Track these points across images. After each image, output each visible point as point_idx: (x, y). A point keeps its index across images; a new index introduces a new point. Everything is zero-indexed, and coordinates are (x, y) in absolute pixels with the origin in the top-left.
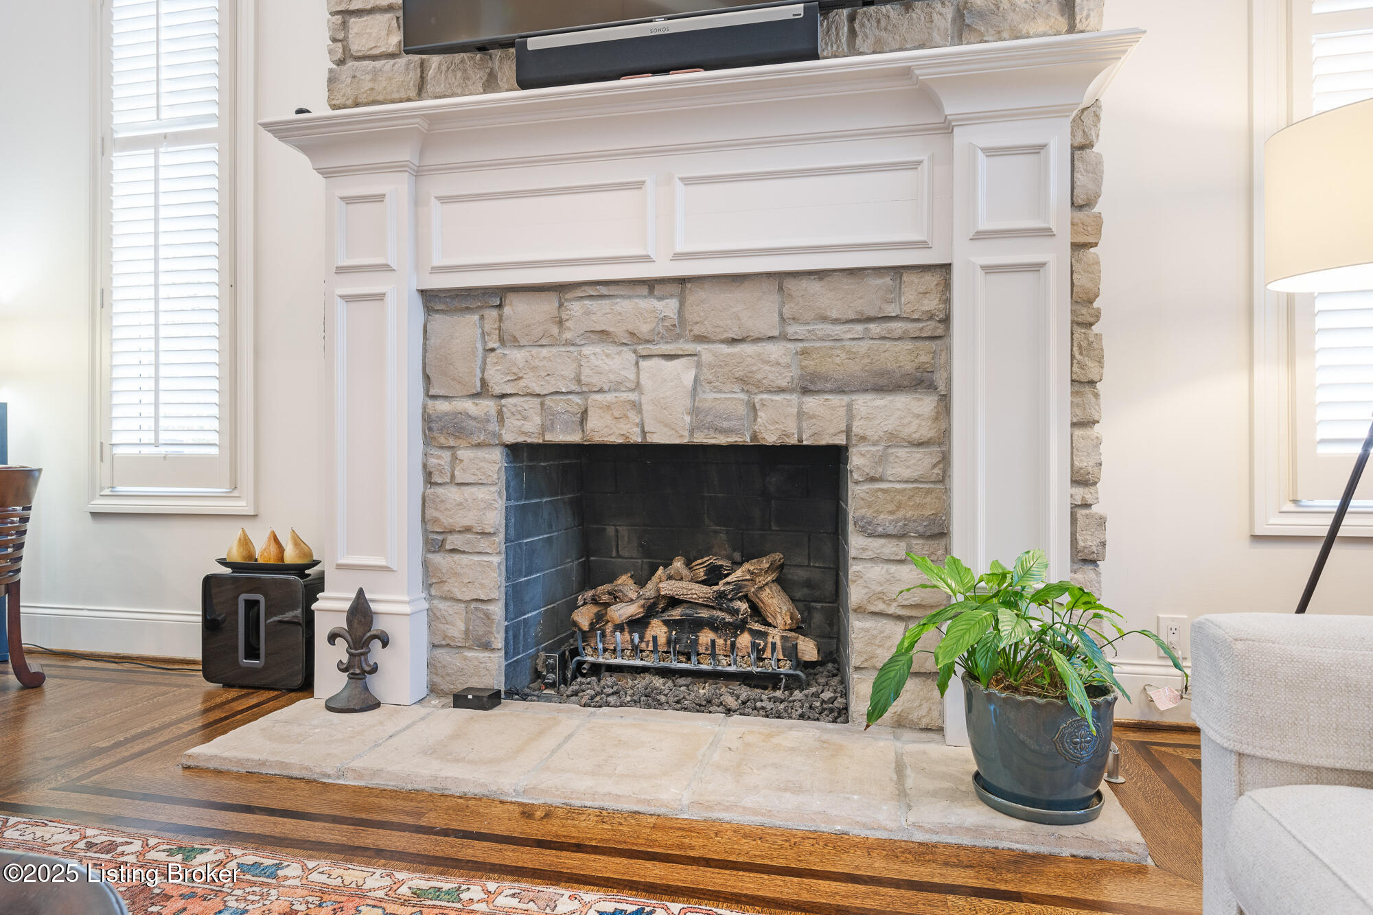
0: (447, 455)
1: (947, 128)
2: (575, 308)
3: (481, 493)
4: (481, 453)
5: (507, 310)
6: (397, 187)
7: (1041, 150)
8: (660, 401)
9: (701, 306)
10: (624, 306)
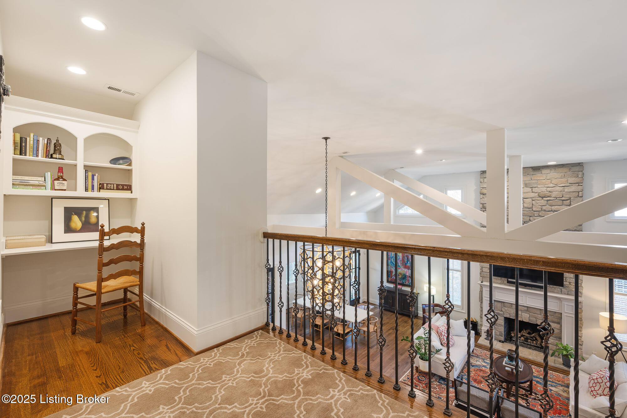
1: (562, 301)
2: (513, 306)
4: (501, 317)
5: (504, 304)
7: (573, 306)
8: (524, 317)
9: (530, 309)
10: (520, 307)
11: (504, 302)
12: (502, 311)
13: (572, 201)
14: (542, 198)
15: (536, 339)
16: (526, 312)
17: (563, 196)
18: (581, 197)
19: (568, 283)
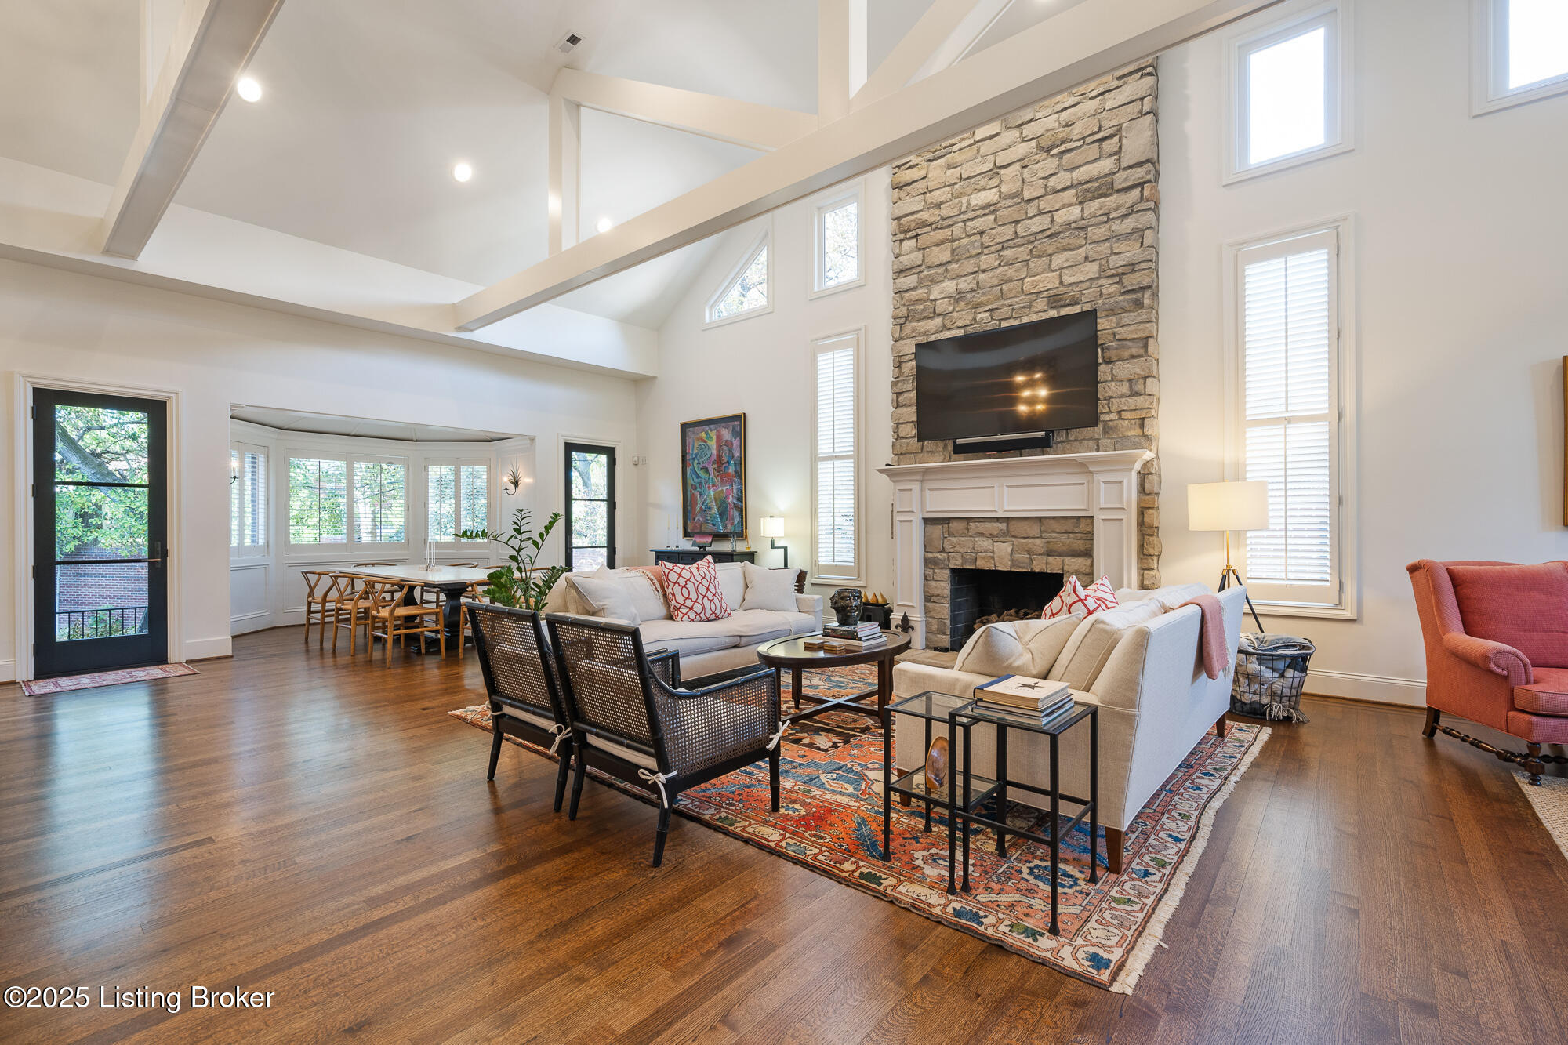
0: (931, 571)
1: (1091, 473)
2: (973, 525)
3: (942, 584)
4: (942, 571)
5: (950, 525)
6: (915, 487)
7: (1121, 482)
8: (1000, 556)
9: (1014, 526)
10: (989, 525)
11: (948, 520)
12: (943, 551)
13: (1123, 134)
14: (1048, 151)
16: (1002, 539)
17: (1100, 127)
18: (1148, 113)
19: (1114, 416)
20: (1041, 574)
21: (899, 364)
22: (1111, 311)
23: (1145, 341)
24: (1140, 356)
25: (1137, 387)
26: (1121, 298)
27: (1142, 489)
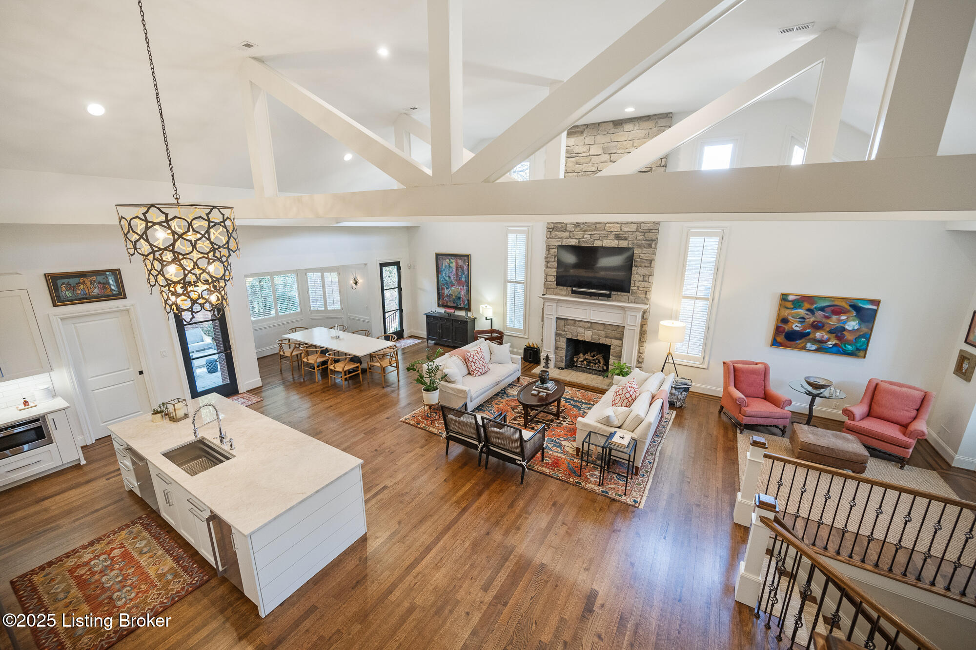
0: (558, 338)
1: (626, 311)
2: (577, 323)
3: (563, 343)
4: (563, 338)
5: (568, 321)
6: (554, 305)
7: (636, 316)
8: (587, 336)
9: (593, 325)
10: (584, 323)
11: (567, 319)
12: (564, 331)
15: (599, 362)
16: (589, 330)
18: (663, 166)
19: (636, 288)
20: (603, 344)
21: (548, 249)
22: (639, 246)
23: (651, 261)
24: (648, 267)
25: (646, 278)
26: (644, 242)
27: (643, 317)
